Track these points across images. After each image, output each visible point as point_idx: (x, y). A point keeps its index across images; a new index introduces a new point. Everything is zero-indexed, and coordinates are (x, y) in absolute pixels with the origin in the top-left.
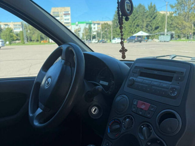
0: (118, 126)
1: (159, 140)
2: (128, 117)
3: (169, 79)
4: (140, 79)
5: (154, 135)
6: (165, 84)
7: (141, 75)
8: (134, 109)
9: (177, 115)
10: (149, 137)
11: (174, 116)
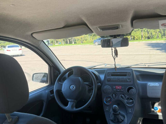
0: (109, 99)
1: (130, 98)
2: (113, 94)
3: (125, 75)
4: (112, 77)
5: (127, 97)
6: (125, 77)
7: (112, 76)
8: (115, 90)
9: (133, 87)
10: (125, 98)
11: (132, 88)
